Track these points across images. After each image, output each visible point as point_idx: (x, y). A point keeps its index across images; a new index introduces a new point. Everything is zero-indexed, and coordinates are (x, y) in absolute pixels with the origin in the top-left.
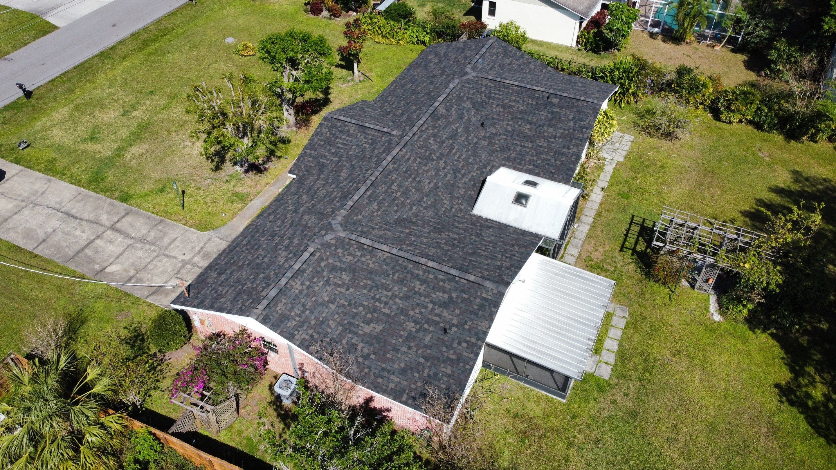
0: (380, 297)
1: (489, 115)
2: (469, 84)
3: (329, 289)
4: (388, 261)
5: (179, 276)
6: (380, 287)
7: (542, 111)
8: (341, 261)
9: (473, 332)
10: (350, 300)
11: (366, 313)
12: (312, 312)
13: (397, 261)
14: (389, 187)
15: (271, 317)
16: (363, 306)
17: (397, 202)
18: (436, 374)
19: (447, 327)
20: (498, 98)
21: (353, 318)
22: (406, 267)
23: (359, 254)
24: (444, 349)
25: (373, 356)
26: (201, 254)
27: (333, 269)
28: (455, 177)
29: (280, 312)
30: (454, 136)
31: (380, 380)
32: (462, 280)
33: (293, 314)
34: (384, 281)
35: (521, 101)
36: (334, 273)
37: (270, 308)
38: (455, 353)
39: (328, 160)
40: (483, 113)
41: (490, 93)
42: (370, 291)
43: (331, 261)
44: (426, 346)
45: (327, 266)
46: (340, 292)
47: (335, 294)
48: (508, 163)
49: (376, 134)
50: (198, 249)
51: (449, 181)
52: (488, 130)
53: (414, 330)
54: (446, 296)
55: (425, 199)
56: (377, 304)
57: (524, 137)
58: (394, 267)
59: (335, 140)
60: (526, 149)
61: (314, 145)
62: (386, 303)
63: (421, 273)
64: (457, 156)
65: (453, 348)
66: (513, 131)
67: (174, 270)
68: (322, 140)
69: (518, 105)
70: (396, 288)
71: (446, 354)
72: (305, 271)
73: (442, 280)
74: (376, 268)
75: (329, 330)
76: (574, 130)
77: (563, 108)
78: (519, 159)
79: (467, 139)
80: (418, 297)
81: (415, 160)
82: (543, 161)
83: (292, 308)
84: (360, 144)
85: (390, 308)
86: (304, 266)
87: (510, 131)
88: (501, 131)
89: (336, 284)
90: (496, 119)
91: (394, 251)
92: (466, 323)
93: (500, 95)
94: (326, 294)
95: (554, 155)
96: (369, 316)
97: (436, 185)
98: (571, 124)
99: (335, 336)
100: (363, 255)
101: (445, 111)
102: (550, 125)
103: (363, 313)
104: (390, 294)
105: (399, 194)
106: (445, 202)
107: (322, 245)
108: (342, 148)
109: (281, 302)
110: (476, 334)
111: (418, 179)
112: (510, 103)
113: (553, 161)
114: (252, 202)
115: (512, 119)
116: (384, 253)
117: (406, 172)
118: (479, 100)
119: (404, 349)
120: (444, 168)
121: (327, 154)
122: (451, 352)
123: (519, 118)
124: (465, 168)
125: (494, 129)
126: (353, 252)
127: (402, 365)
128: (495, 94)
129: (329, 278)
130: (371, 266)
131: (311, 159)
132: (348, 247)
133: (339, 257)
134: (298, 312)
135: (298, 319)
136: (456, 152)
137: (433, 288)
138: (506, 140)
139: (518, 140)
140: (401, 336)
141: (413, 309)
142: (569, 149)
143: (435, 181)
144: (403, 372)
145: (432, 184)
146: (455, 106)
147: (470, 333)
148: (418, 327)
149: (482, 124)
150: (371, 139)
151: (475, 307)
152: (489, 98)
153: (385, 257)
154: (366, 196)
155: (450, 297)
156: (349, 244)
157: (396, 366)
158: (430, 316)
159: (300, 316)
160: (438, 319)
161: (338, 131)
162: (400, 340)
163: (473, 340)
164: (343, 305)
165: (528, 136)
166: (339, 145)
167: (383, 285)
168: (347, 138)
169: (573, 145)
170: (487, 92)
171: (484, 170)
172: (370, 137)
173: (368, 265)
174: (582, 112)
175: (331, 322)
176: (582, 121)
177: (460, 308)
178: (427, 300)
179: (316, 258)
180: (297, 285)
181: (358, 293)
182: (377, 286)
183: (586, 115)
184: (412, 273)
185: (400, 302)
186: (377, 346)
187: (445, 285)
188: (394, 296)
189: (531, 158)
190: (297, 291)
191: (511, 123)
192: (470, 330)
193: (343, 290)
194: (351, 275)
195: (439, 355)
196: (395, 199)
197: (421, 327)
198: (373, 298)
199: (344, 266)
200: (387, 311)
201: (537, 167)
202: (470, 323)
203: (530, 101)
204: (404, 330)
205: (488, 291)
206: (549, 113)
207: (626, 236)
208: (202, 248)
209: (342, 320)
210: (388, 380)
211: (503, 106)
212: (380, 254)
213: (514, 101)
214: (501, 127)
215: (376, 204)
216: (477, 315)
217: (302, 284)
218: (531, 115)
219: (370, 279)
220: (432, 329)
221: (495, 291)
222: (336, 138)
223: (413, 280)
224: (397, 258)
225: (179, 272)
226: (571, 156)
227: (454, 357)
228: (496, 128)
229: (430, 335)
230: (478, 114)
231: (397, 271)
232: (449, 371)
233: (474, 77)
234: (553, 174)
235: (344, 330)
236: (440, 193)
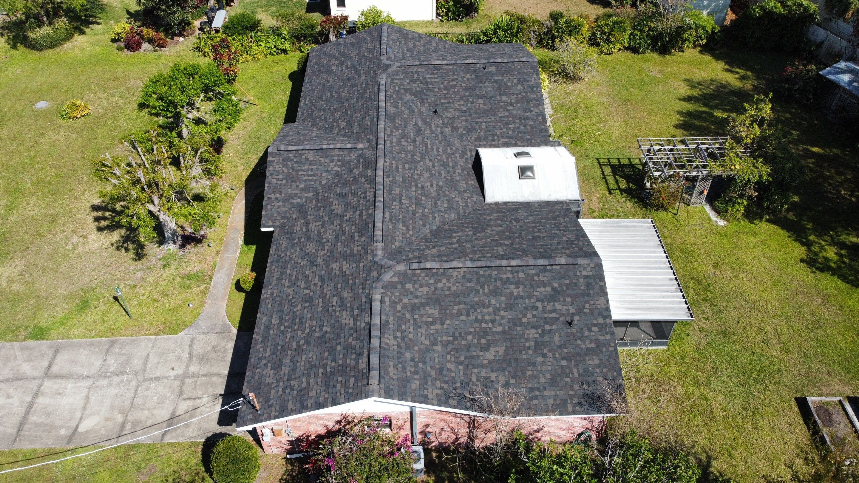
0: (483, 316)
1: (436, 101)
2: (398, 75)
3: (422, 331)
4: (468, 276)
5: (185, 396)
6: (476, 307)
7: (485, 82)
8: (417, 297)
9: (596, 313)
10: (453, 334)
11: (479, 340)
12: (425, 363)
13: (477, 273)
14: (401, 203)
15: (391, 387)
16: (471, 333)
17: (417, 215)
18: (586, 370)
19: (569, 319)
20: (436, 82)
21: (468, 350)
22: (490, 276)
23: (432, 281)
24: (579, 342)
25: (512, 381)
26: (194, 360)
27: (414, 308)
28: (449, 172)
29: (396, 377)
30: (419, 132)
31: (535, 402)
32: (554, 267)
33: (408, 373)
34: (476, 299)
35: (460, 79)
36: (417, 312)
37: (384, 378)
38: (591, 342)
39: (301, 198)
40: (429, 101)
41: (424, 78)
42: (468, 315)
43: (405, 301)
44: (559, 347)
45: (404, 307)
46: (437, 330)
47: (432, 334)
48: (481, 143)
49: (341, 153)
50: (185, 356)
51: (445, 177)
52: (444, 116)
53: (537, 336)
54: (549, 289)
55: (439, 203)
56: (484, 325)
57: (483, 113)
58: (478, 281)
59: (298, 175)
60: (492, 124)
61: (275, 187)
62: (493, 321)
63: (509, 275)
64: (435, 150)
65: (587, 337)
66: (469, 109)
67: (173, 392)
68: (282, 179)
69: (460, 83)
70: (493, 302)
71: (583, 346)
72: (387, 322)
73: (535, 274)
74: (460, 288)
75: (453, 375)
76: (526, 92)
77: (504, 74)
78: (489, 135)
79: (432, 132)
80: (521, 301)
81: (403, 167)
82: (513, 131)
83: (404, 368)
84: (329, 169)
85: (500, 324)
86: (383, 317)
87: (466, 112)
88: (457, 114)
89: (426, 323)
90: (445, 103)
91: (469, 264)
92: (584, 307)
93: (436, 78)
94: (423, 338)
95: (521, 121)
96: (483, 341)
97: (438, 185)
98: (520, 87)
99: (462, 378)
100: (437, 281)
101: (394, 109)
102: (501, 94)
103: (475, 341)
104: (491, 310)
105: (414, 206)
106: (457, 199)
107: (384, 287)
108: (310, 180)
109: (389, 366)
110: (600, 314)
111: (419, 185)
112: (451, 83)
113: (522, 127)
114: (214, 278)
115: (461, 98)
116: (458, 270)
117: (404, 181)
118: (418, 89)
119: (540, 359)
120: (433, 166)
121: (297, 192)
122: (587, 341)
123: (468, 96)
124: (450, 160)
125: (449, 114)
126: (424, 282)
127: (548, 376)
128: (431, 78)
129: (415, 320)
130: (453, 288)
131: (281, 204)
132: (416, 279)
133: (412, 293)
134: (413, 369)
135: (417, 376)
136: (432, 147)
137: (532, 286)
138: (466, 121)
139: (479, 118)
140: (529, 348)
141: (525, 316)
142: (531, 111)
143: (434, 182)
144: (553, 382)
145: (435, 186)
146: (400, 102)
147: (593, 314)
148: (540, 331)
149: (435, 112)
150: (339, 160)
151: (583, 288)
152: (427, 83)
153: (462, 273)
154: (387, 220)
155: (554, 289)
156: (414, 275)
157: (542, 380)
158: (545, 316)
159: (416, 372)
160: (554, 315)
161: (295, 163)
162: (531, 352)
163: (601, 321)
164: (449, 342)
165: (485, 111)
166: (305, 178)
167: (477, 303)
168: (310, 167)
169: (533, 107)
170: (421, 78)
171: (466, 156)
172: (336, 158)
173: (449, 289)
174: (524, 72)
175: (448, 365)
176: (528, 81)
177: (569, 295)
178: (532, 301)
179: (387, 304)
180: (390, 340)
181: (457, 323)
182: (472, 307)
183: (529, 75)
184: (501, 279)
185: (507, 313)
186: (510, 368)
187: (541, 278)
188: (497, 311)
189: (501, 131)
190: (396, 347)
191: (462, 102)
192: (592, 312)
193: (438, 326)
194: (438, 307)
195: (578, 350)
196: (414, 213)
197: (543, 330)
198: (476, 321)
199: (423, 301)
200: (500, 329)
201: (511, 138)
202: (587, 306)
203: (468, 76)
204: (528, 340)
205: (584, 268)
206: (493, 82)
207: (604, 178)
208: (190, 353)
209: (457, 358)
210: (543, 397)
211: (445, 88)
212: (455, 273)
213: (453, 80)
214: (455, 110)
215: (401, 224)
216: (589, 295)
217: (395, 338)
218: (478, 89)
219: (460, 303)
220: (555, 327)
221: (592, 265)
222: (298, 171)
223: (506, 286)
224: (475, 269)
225: (181, 392)
226: (537, 117)
227: (593, 345)
228: (450, 112)
229: (557, 334)
230: (425, 103)
231: (484, 283)
232: (596, 361)
233: (398, 67)
234: (530, 140)
235: (467, 367)
236: (447, 193)
